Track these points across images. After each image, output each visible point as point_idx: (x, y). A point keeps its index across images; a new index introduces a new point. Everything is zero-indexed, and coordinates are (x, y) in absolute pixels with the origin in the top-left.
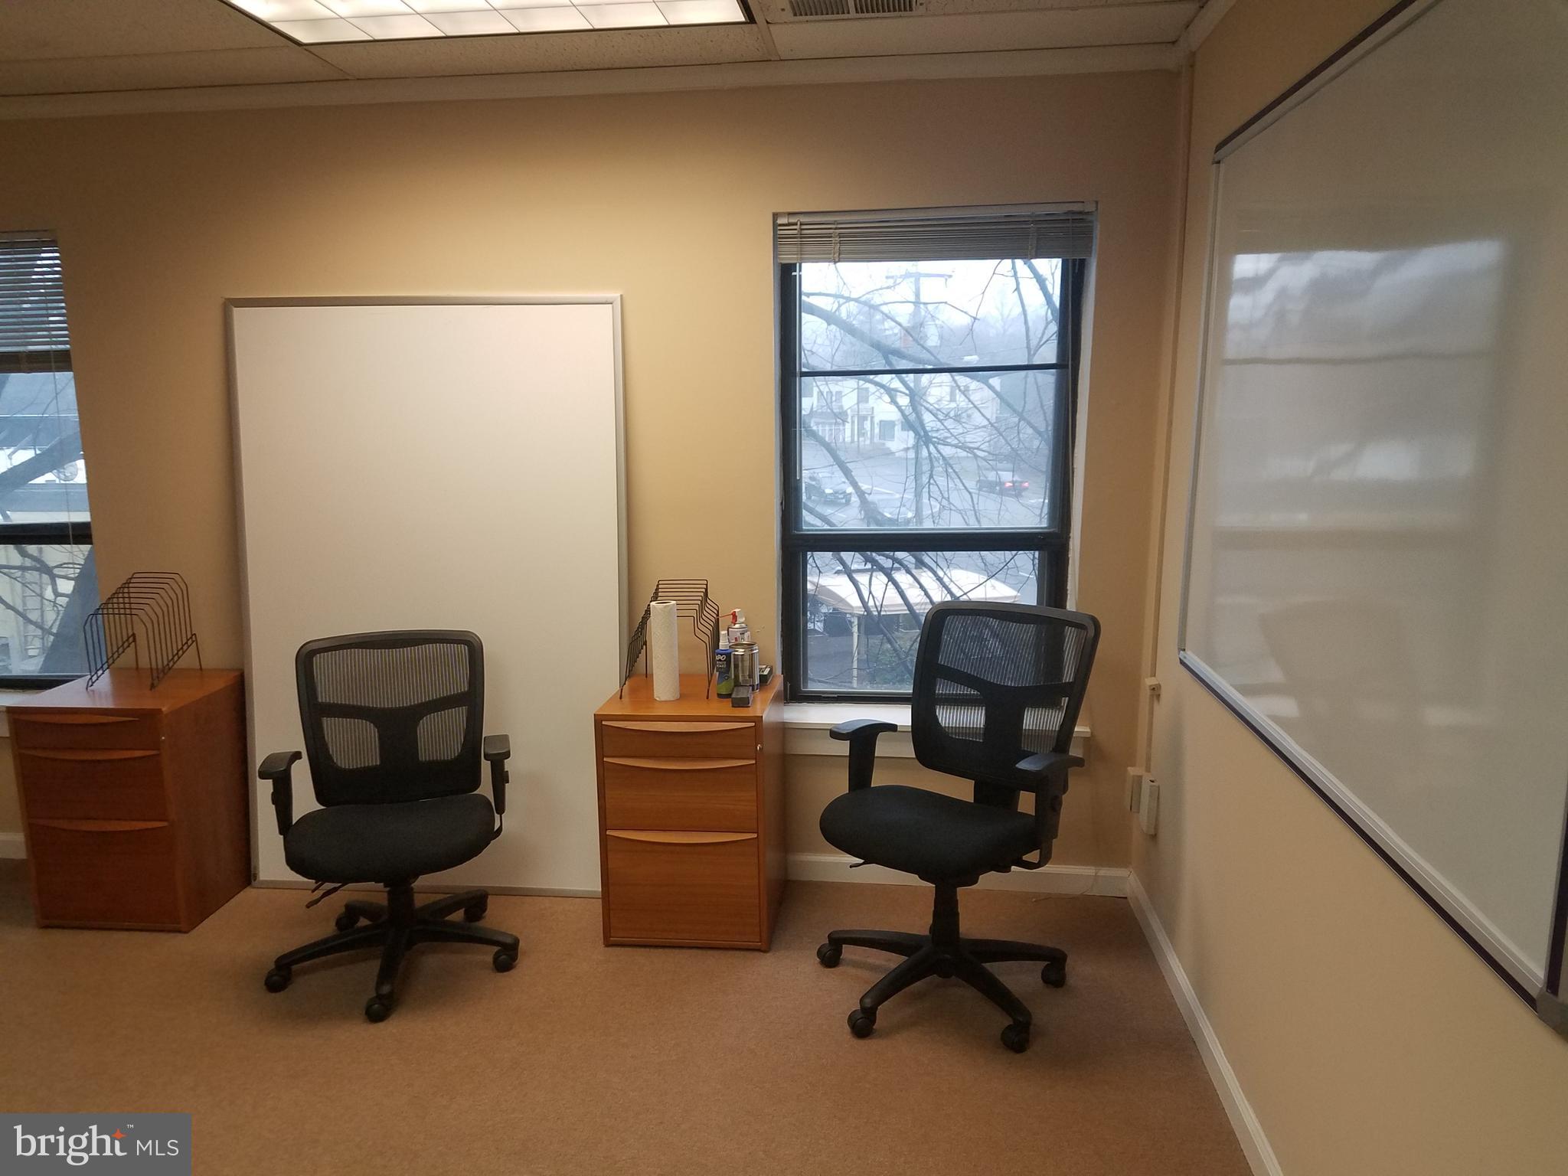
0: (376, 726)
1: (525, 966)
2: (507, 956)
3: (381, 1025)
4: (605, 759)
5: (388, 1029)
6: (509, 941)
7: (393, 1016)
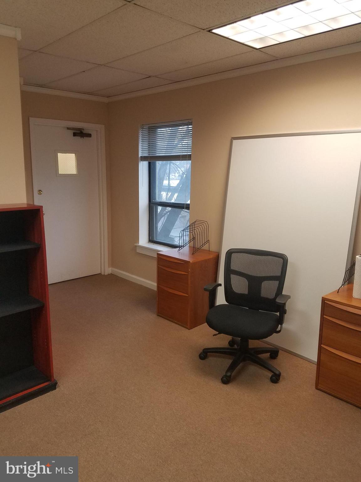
0: (248, 281)
1: (282, 384)
2: (276, 378)
3: (225, 386)
4: (324, 316)
5: (227, 388)
6: (277, 373)
7: (230, 384)
